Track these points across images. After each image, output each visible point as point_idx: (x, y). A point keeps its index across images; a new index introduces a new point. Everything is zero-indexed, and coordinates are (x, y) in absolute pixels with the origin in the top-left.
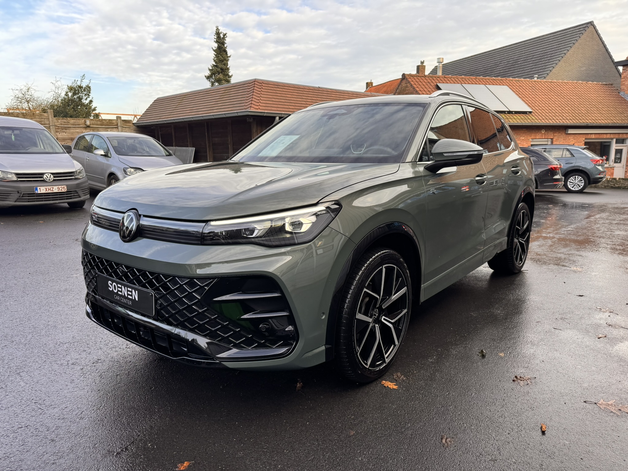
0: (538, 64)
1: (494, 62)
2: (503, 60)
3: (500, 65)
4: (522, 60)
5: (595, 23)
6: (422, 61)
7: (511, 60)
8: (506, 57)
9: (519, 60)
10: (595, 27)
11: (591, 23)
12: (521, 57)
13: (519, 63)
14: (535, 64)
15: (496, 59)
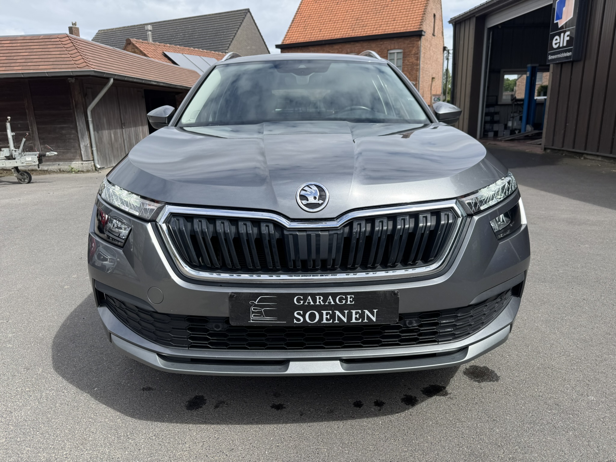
0: (214, 40)
1: (169, 33)
2: (178, 32)
3: (177, 37)
4: (197, 34)
5: (251, 11)
6: (74, 23)
7: (186, 33)
8: (180, 30)
9: (195, 35)
10: (251, 14)
11: (248, 11)
12: (195, 32)
13: (196, 37)
14: (212, 40)
15: (170, 31)
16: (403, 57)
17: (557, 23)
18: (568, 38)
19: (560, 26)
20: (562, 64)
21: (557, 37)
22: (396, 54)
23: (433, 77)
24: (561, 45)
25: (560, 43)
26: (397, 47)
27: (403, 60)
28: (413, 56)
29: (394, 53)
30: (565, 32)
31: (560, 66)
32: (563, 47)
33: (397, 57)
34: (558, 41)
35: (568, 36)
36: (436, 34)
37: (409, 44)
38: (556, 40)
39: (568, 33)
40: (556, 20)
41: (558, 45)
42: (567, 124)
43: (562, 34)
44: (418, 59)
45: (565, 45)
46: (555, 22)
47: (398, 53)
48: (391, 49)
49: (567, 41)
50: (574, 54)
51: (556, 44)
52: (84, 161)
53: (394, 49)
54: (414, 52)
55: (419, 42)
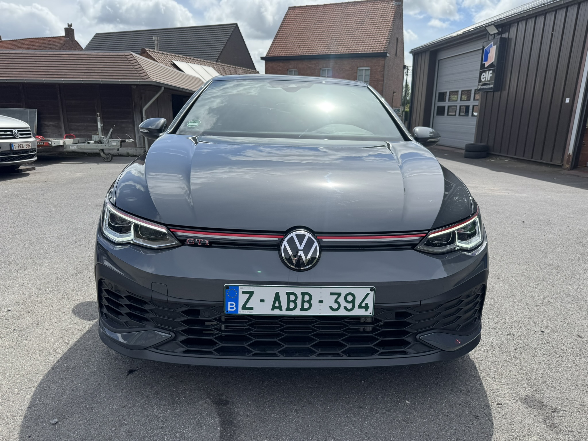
5: (238, 25)
10: (238, 28)
11: (236, 25)
16: (371, 74)
17: (484, 64)
18: (491, 75)
19: (486, 66)
20: (487, 92)
21: (484, 74)
22: (364, 71)
23: (395, 91)
24: (486, 80)
25: (486, 78)
26: (365, 65)
27: (370, 76)
28: (378, 73)
29: (363, 70)
30: (489, 70)
31: (486, 93)
32: (488, 81)
33: (365, 73)
34: (485, 76)
35: (491, 74)
36: (397, 55)
37: (376, 63)
38: (484, 75)
39: (491, 72)
40: (484, 62)
41: (484, 79)
42: (490, 135)
43: (487, 72)
44: (383, 76)
45: (489, 79)
46: (483, 63)
47: (366, 70)
48: (360, 67)
49: (491, 77)
50: (494, 86)
51: (483, 78)
52: (138, 148)
53: (363, 66)
54: (379, 70)
55: (384, 62)
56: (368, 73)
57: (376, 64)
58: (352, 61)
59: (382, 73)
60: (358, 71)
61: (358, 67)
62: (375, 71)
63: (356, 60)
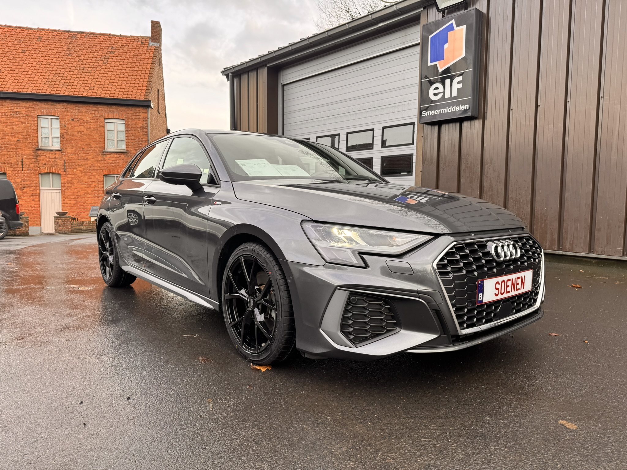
16: (126, 130)
26: (117, 117)
27: (126, 133)
44: (147, 134)
47: (118, 123)
48: (109, 118)
53: (113, 118)
54: (140, 125)
55: (146, 114)
56: (122, 127)
57: (133, 117)
58: (95, 109)
59: (145, 130)
60: (105, 123)
61: (105, 119)
62: (133, 126)
63: (100, 109)
